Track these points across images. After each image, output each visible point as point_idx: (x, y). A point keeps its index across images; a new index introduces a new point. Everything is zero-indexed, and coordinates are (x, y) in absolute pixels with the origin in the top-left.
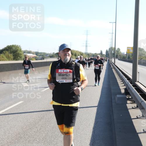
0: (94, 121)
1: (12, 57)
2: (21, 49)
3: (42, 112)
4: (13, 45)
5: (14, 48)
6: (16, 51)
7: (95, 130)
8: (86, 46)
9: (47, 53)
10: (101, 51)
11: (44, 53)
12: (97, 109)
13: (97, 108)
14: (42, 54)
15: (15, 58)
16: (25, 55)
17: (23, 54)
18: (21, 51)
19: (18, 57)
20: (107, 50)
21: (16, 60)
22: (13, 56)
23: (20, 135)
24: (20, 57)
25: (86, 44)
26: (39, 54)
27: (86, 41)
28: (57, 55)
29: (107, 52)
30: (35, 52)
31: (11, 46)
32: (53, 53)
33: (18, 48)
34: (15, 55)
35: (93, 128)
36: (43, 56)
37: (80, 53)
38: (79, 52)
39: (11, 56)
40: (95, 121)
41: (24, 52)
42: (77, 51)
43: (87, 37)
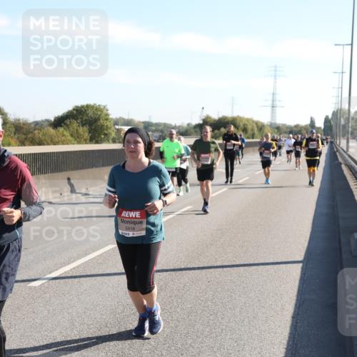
0: (295, 298)
1: (87, 135)
2: (107, 115)
3: (161, 273)
4: (88, 106)
5: (90, 113)
6: (96, 120)
7: (297, 323)
8: (273, 107)
9: (173, 124)
10: (311, 118)
11: (165, 124)
12: (302, 268)
13: (301, 265)
14: (160, 128)
15: (94, 138)
16: (118, 130)
17: (113, 128)
18: (107, 119)
19: (100, 135)
20: (327, 117)
21: (97, 142)
22: (90, 132)
23: (108, 329)
24: (106, 135)
25: (273, 101)
26: (154, 128)
27: (273, 94)
28: (198, 130)
29: (327, 121)
30: (143, 122)
31: (83, 107)
32: (188, 125)
33: (99, 113)
34: (95, 129)
35: (293, 317)
36: (162, 131)
37: (257, 123)
38: (253, 122)
39: (84, 131)
40: (297, 300)
41: (116, 123)
42: (248, 120)
43: (275, 82)
